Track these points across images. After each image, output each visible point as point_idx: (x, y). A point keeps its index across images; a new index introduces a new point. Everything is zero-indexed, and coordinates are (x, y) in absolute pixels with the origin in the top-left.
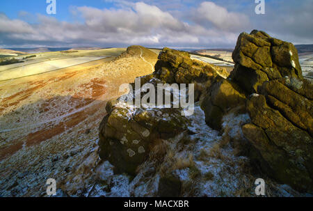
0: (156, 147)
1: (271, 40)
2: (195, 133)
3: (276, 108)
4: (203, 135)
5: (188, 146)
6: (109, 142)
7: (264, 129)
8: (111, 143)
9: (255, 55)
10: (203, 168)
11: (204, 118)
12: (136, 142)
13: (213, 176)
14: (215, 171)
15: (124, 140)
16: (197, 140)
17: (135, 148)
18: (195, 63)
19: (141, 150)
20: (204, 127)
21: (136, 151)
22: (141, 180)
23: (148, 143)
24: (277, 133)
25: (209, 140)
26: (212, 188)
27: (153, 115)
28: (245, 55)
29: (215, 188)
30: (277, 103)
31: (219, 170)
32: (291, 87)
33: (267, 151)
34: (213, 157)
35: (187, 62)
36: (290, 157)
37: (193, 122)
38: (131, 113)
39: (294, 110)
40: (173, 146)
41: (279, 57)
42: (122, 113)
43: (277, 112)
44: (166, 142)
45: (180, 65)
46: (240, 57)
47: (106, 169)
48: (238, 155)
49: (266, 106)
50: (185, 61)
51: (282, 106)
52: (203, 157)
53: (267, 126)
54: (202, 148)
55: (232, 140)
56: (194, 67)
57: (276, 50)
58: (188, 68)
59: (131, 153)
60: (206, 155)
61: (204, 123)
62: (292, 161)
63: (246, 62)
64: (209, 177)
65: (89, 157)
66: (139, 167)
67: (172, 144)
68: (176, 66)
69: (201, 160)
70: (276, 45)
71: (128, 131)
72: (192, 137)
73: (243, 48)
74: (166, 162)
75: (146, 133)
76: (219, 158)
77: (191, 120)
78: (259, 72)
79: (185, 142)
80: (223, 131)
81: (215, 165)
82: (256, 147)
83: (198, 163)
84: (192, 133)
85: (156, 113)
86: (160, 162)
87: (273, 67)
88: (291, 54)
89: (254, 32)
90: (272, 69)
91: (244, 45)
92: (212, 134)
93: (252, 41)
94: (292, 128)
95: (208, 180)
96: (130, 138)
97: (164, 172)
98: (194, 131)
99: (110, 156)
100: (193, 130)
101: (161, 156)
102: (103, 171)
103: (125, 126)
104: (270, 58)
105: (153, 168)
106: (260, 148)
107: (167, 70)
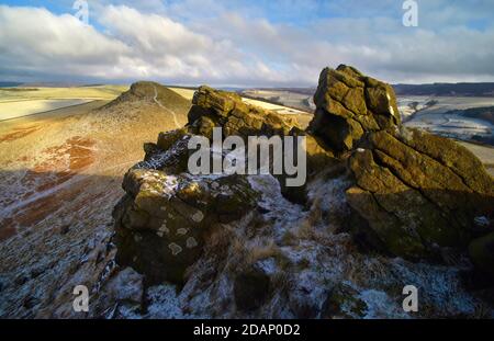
0: (214, 236)
1: (365, 80)
2: (268, 211)
3: (386, 165)
4: (282, 213)
5: (262, 230)
6: (132, 237)
7: (372, 193)
8: (136, 238)
9: (347, 98)
10: (294, 255)
11: (279, 188)
12: (182, 231)
13: (309, 262)
14: (311, 257)
15: (163, 229)
16: (274, 219)
17: (181, 241)
18: (253, 110)
19: (191, 243)
20: (281, 201)
21: (184, 246)
22: (196, 288)
23: (201, 231)
24: (388, 196)
25: (290, 218)
26: (310, 278)
27: (207, 188)
28: (334, 98)
29: (314, 277)
30: (386, 159)
31: (315, 255)
32: (400, 139)
33: (377, 220)
34: (303, 239)
35: (241, 109)
36: (403, 224)
37: (264, 195)
38: (171, 188)
39: (405, 166)
40: (239, 232)
41: (375, 102)
42: (157, 189)
43: (387, 169)
44: (228, 227)
45: (230, 114)
46: (326, 102)
47: (124, 284)
48: (337, 232)
49: (373, 163)
50: (237, 107)
51: (391, 162)
52: (289, 240)
53: (376, 188)
54: (283, 230)
55: (325, 214)
56: (251, 115)
57: (372, 93)
58: (242, 117)
59: (175, 249)
60: (293, 237)
61: (280, 195)
62: (404, 227)
63: (335, 109)
64: (304, 264)
65: (79, 272)
66: (189, 270)
67: (237, 229)
68: (225, 115)
69: (288, 245)
70: (371, 86)
71: (170, 216)
72: (266, 217)
73: (330, 89)
74: (232, 255)
75: (198, 217)
76: (313, 238)
77: (261, 193)
78: (351, 121)
79: (256, 224)
80: (311, 204)
81: (309, 249)
82: (364, 216)
83: (284, 249)
84: (265, 211)
85: (209, 185)
86: (222, 258)
87: (368, 114)
88: (389, 97)
89: (342, 67)
90: (367, 118)
91: (332, 85)
92: (295, 210)
93: (341, 79)
94: (404, 188)
95: (302, 269)
96: (173, 226)
97: (233, 269)
98: (268, 208)
99: (135, 259)
100: (266, 206)
101: (222, 249)
102: (118, 287)
103: (164, 208)
104: (364, 102)
105: (212, 268)
106: (368, 218)
107: (210, 121)
